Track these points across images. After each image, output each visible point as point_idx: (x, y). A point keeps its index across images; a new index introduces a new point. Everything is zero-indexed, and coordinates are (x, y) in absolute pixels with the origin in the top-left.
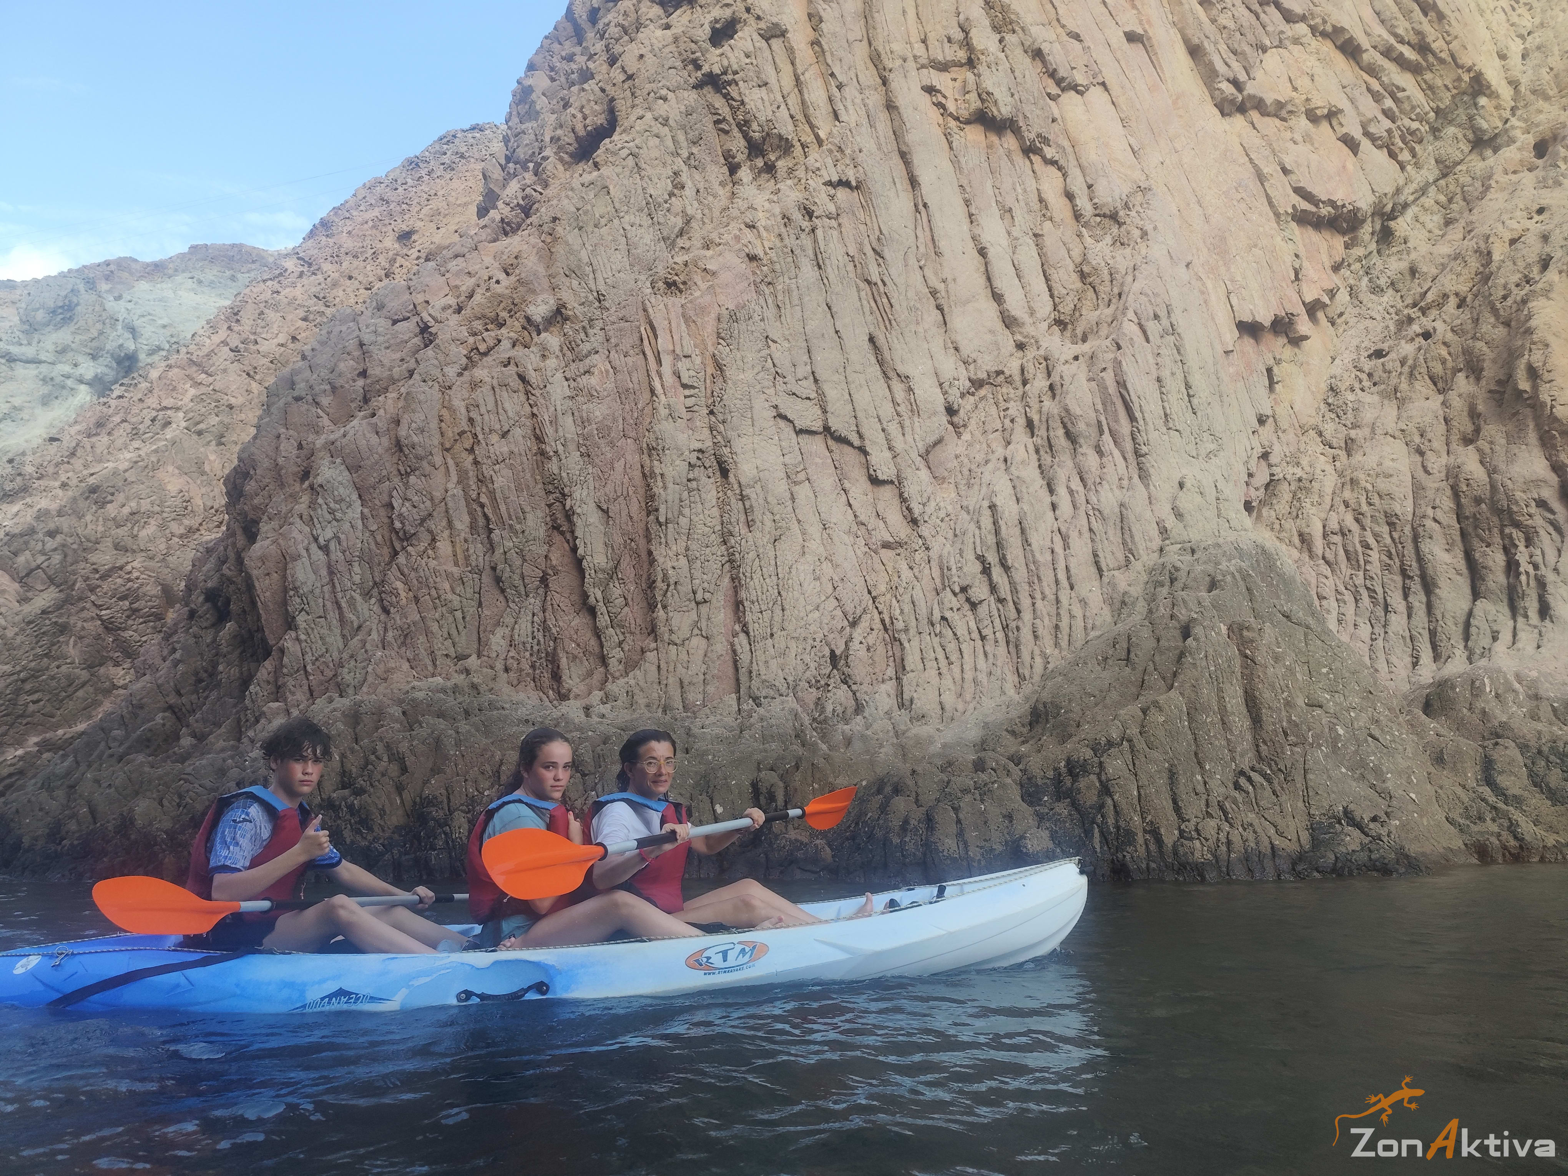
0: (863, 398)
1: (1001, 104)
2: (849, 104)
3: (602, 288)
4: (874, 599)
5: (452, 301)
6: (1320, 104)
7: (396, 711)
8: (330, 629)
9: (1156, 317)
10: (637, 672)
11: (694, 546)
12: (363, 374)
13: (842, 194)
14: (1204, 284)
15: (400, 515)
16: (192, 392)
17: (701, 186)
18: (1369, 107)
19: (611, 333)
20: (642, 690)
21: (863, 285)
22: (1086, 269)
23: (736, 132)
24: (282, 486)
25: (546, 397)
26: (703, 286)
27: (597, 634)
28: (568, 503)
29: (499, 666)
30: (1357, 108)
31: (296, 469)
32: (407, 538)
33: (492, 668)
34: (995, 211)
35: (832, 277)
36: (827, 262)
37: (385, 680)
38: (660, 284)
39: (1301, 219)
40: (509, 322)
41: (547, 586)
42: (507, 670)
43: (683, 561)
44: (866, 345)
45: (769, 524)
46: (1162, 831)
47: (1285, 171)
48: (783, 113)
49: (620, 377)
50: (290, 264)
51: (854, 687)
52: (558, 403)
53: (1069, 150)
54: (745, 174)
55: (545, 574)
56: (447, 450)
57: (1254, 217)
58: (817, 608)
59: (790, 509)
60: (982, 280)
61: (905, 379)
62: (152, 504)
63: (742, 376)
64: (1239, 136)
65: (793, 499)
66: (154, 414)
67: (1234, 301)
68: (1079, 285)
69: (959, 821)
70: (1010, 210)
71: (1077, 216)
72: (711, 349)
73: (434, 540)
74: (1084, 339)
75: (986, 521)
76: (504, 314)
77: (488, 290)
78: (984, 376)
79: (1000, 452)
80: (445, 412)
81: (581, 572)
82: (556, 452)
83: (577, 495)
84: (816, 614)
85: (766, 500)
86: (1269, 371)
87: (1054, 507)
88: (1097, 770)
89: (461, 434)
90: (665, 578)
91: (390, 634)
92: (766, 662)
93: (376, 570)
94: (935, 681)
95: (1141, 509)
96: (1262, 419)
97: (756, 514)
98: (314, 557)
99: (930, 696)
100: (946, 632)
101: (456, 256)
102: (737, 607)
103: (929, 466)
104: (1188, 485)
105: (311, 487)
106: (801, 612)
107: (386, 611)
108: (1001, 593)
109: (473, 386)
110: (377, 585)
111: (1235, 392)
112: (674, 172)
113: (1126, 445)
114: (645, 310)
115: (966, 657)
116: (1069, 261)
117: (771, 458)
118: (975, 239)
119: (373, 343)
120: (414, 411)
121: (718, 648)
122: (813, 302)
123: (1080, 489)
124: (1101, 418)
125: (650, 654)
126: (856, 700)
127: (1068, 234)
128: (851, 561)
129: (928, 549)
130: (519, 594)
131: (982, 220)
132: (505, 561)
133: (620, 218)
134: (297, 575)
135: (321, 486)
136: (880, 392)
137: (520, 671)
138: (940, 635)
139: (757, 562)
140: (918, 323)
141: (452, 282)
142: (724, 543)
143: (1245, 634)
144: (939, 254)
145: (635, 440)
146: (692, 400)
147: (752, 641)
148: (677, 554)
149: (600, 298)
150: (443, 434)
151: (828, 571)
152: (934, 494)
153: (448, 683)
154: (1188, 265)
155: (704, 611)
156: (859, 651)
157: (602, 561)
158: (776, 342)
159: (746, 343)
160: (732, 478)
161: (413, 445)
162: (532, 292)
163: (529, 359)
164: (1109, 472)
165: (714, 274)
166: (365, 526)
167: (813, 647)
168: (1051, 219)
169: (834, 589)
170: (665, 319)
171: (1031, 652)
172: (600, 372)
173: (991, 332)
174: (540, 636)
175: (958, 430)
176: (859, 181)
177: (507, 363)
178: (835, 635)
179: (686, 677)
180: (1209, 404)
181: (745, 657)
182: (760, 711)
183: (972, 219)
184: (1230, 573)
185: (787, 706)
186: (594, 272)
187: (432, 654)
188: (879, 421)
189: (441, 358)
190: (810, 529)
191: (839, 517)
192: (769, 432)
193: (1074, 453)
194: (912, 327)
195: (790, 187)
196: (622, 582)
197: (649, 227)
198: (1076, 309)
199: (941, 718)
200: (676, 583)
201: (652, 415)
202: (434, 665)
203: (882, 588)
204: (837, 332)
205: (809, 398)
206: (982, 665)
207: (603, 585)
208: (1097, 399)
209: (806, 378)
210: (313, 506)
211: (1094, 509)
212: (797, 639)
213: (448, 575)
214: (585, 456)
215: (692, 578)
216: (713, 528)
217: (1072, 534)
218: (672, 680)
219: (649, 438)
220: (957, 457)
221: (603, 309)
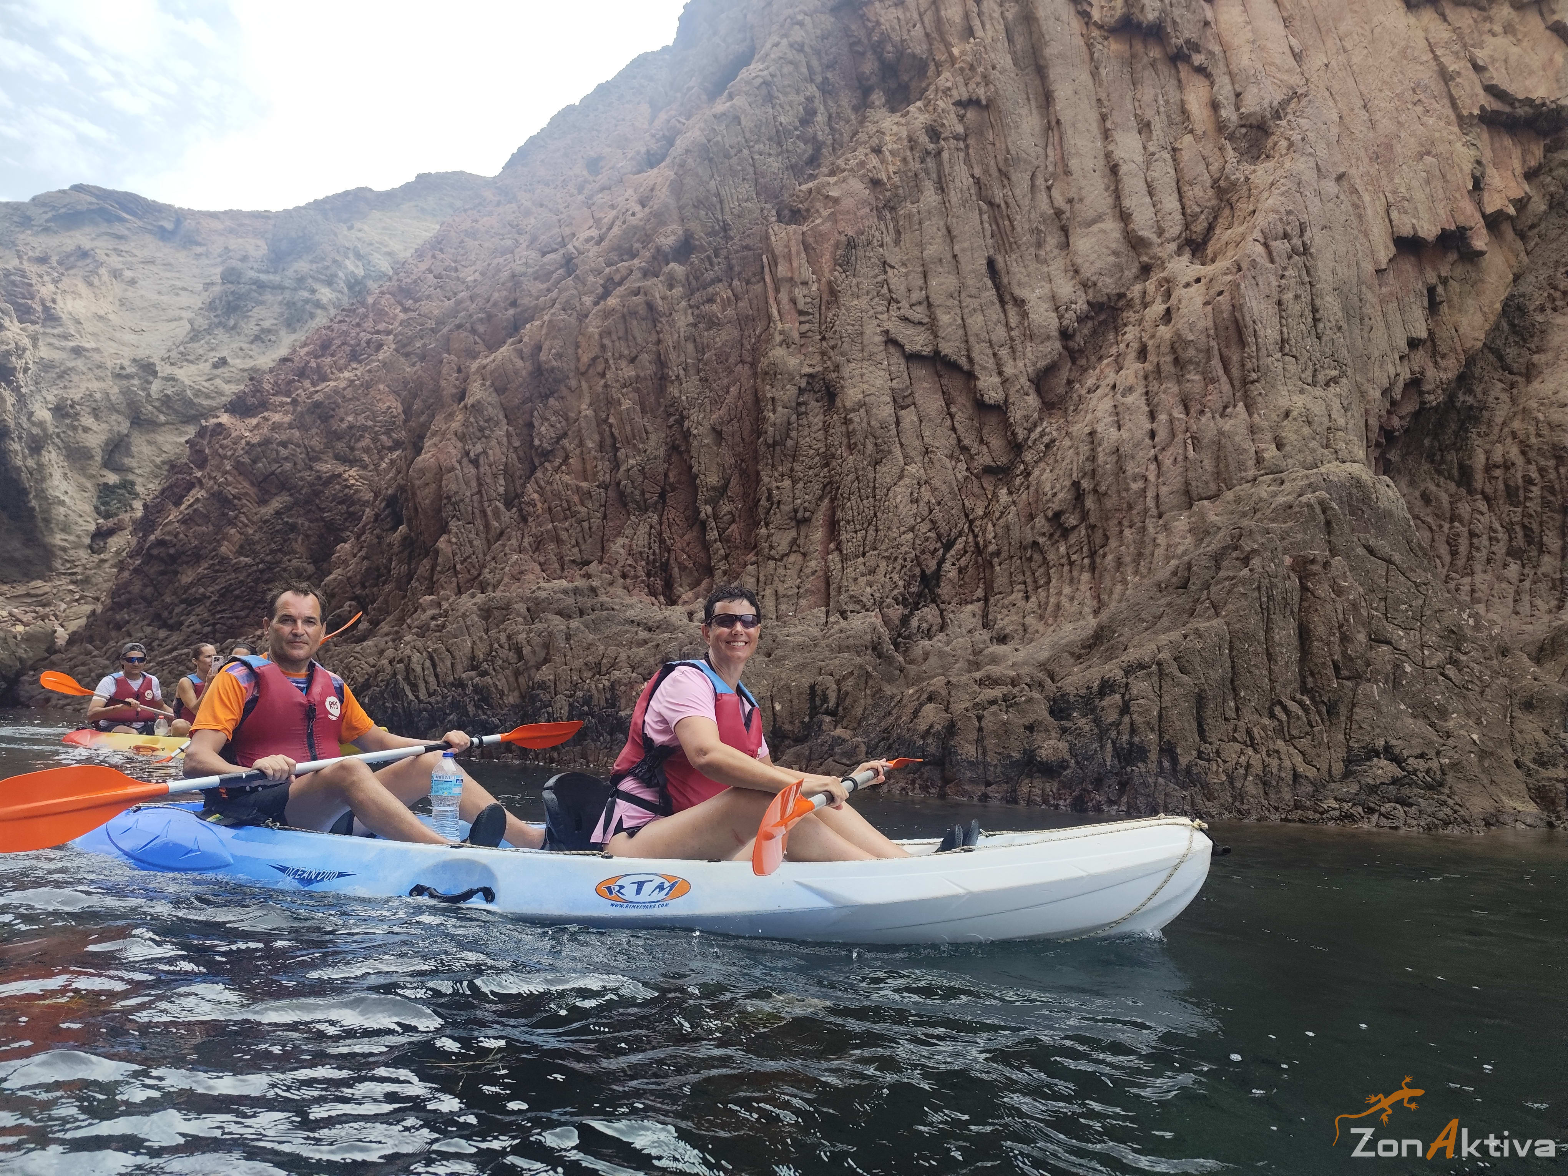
0: (976, 322)
1: (1148, 9)
2: (986, 19)
3: (728, 218)
4: (971, 523)
5: (594, 233)
7: (521, 607)
8: (477, 534)
9: (1286, 236)
11: (797, 467)
12: (514, 304)
13: (971, 114)
14: (1360, 197)
15: (539, 433)
16: (402, 316)
17: (834, 110)
19: (734, 262)
21: (984, 207)
22: (1222, 183)
23: (869, 55)
24: (443, 406)
25: (672, 323)
26: (825, 213)
27: (706, 546)
28: (686, 424)
29: (616, 572)
31: (454, 391)
32: (546, 455)
33: (611, 573)
34: (1133, 123)
35: (954, 200)
36: (951, 186)
37: (519, 580)
38: (786, 212)
39: (1489, 120)
40: (642, 252)
41: (664, 502)
42: (624, 576)
43: (787, 483)
44: (984, 268)
45: (870, 447)
46: (1180, 750)
47: (1476, 67)
48: (918, 31)
49: (740, 304)
50: (488, 194)
51: (942, 606)
52: (682, 330)
53: (1220, 55)
54: (878, 97)
55: (663, 489)
56: (583, 374)
57: (1431, 121)
58: (912, 529)
59: (894, 432)
60: (1110, 201)
61: (1020, 303)
62: (367, 418)
63: (856, 302)
64: (1426, 30)
65: (898, 423)
66: (369, 336)
67: (1394, 215)
68: (1214, 202)
69: (980, 730)
70: (1148, 124)
71: (1220, 127)
72: (827, 274)
73: (567, 457)
74: (1213, 261)
75: (1085, 449)
76: (637, 245)
77: (624, 222)
78: (1105, 299)
79: (1111, 378)
80: (580, 338)
81: (695, 489)
82: (678, 376)
83: (694, 417)
84: (911, 535)
85: (869, 423)
86: (1431, 290)
87: (1152, 435)
88: (1122, 690)
89: (594, 359)
90: (769, 498)
91: (526, 540)
92: (856, 579)
93: (518, 483)
94: (1021, 603)
95: (1241, 438)
96: (1413, 343)
97: (858, 437)
98: (466, 470)
99: (1014, 618)
100: (1037, 557)
101: (602, 189)
102: (833, 527)
103: (1038, 391)
104: (1295, 414)
105: (465, 407)
106: (895, 533)
107: (524, 520)
108: (1092, 520)
109: (607, 314)
110: (518, 496)
111: (1384, 315)
112: (807, 99)
113: (1235, 372)
114: (768, 238)
115: (1054, 581)
116: (1206, 176)
117: (878, 382)
118: (1108, 155)
119: (524, 274)
120: (554, 338)
121: (813, 564)
122: (933, 227)
123: (1182, 416)
124: (1213, 343)
125: (750, 568)
126: (943, 618)
127: (1208, 148)
128: (950, 486)
129: (1029, 474)
130: (640, 508)
131: (1118, 135)
132: (628, 478)
133: (749, 147)
134: (450, 485)
135: (473, 406)
136: (995, 317)
137: (636, 577)
138: (1030, 559)
139: (856, 484)
140: (1039, 245)
141: (597, 215)
142: (827, 465)
143: (1309, 567)
144: (1068, 173)
145: (753, 365)
146: (806, 327)
147: (844, 559)
148: (782, 475)
149: (726, 228)
150: (578, 360)
151: (926, 494)
152: (1041, 419)
153: (570, 585)
154: (1340, 178)
155: (803, 530)
156: (950, 572)
157: (713, 480)
158: (893, 267)
159: (863, 269)
160: (839, 403)
161: (553, 370)
162: (663, 223)
163: (657, 288)
164: (1214, 399)
165: (836, 201)
166: (509, 442)
167: (903, 567)
168: (1191, 131)
169: (931, 511)
170: (787, 246)
171: (1113, 578)
172: (722, 300)
173: (1115, 253)
174: (656, 547)
175: (1073, 355)
176: (989, 100)
177: (637, 293)
178: (927, 556)
179: (781, 590)
180: (1340, 328)
181: (836, 574)
182: (843, 624)
183: (1106, 135)
184: (1309, 506)
185: (868, 620)
186: (721, 202)
187: (561, 559)
188: (991, 346)
189: (581, 288)
190: (913, 453)
191: (942, 442)
192: (879, 358)
193: (1180, 379)
194: (1032, 250)
195: (920, 109)
196: (731, 500)
197: (778, 155)
198: (1211, 228)
199: (1022, 639)
200: (779, 502)
201: (767, 341)
202: (563, 569)
203: (980, 512)
204: (955, 256)
205: (920, 323)
206: (1067, 590)
207: (713, 502)
208: (1210, 324)
209: (920, 303)
210: (466, 424)
211: (1192, 437)
212: (888, 558)
213: (578, 489)
214: (704, 380)
215: (794, 499)
216: (817, 450)
217: (1168, 462)
218: (768, 592)
219: (763, 363)
220: (1070, 382)
221: (728, 238)
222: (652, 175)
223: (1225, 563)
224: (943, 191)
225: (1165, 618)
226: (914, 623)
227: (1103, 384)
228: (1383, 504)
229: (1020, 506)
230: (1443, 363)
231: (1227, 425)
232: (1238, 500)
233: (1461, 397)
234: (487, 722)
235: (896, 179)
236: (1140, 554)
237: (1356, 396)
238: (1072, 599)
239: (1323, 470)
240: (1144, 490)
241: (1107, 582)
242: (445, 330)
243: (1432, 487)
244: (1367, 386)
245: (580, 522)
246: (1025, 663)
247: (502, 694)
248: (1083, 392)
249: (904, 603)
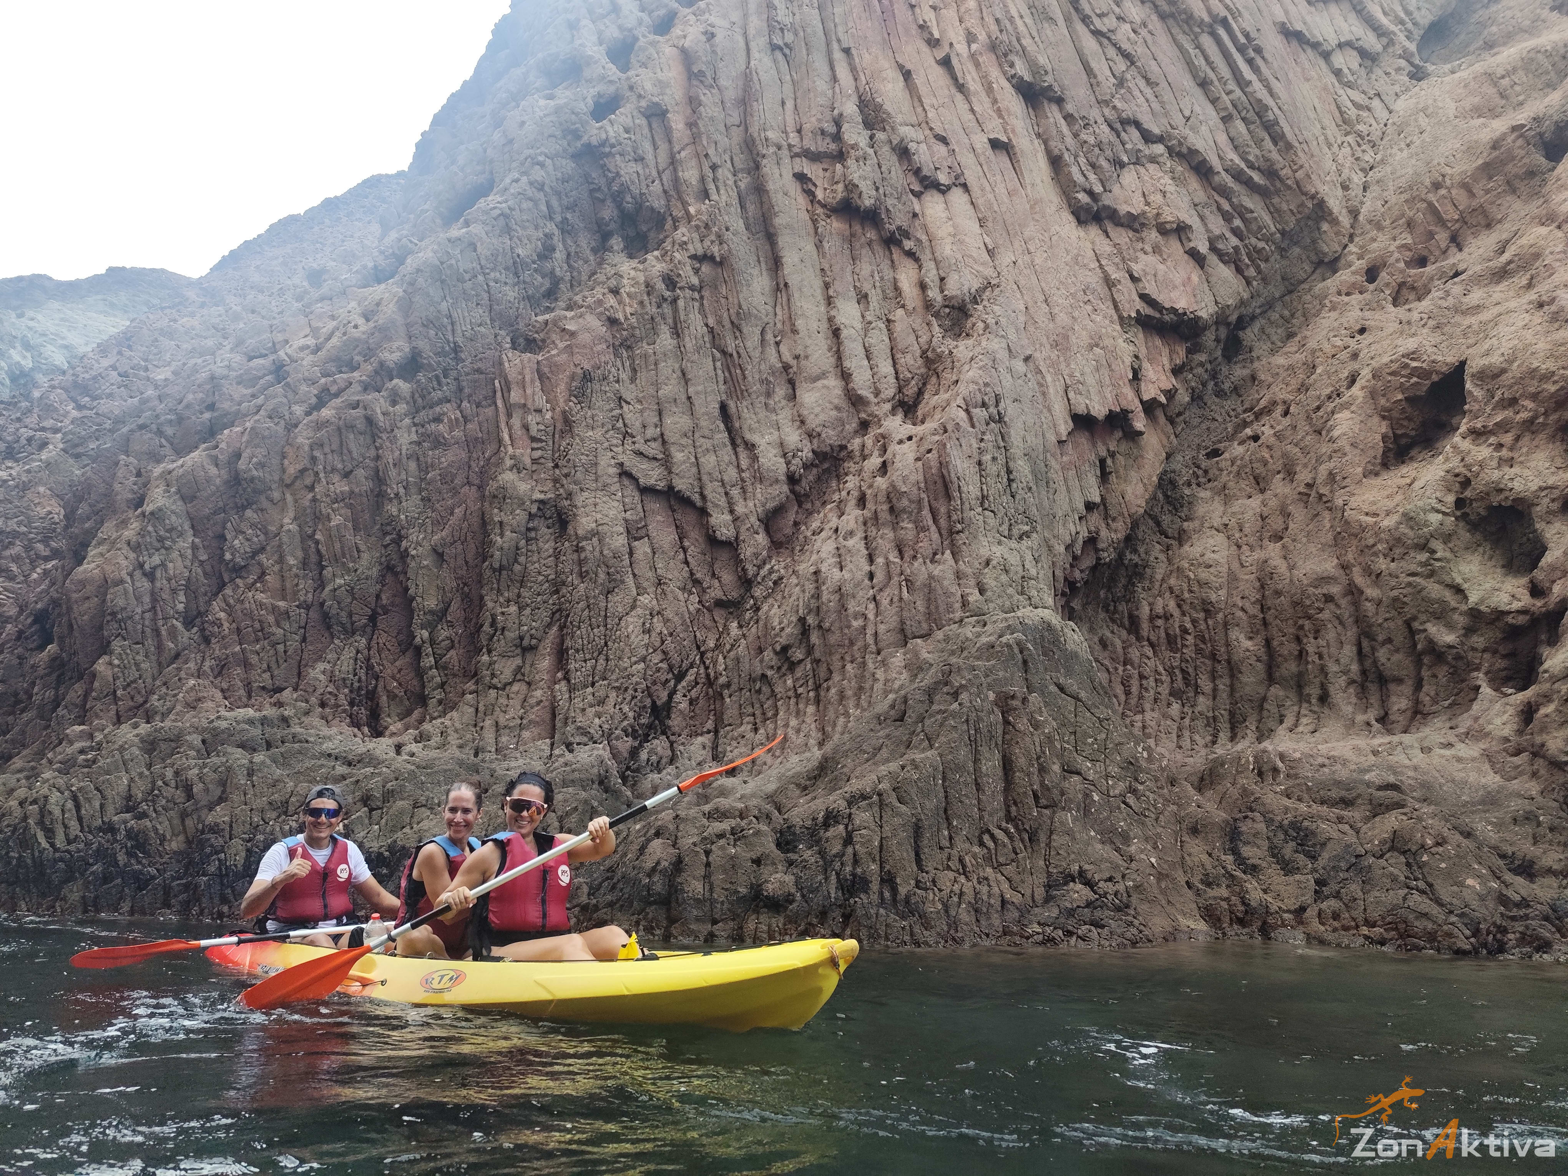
0: (709, 461)
1: (865, 196)
2: (720, 185)
3: (460, 340)
4: (702, 654)
5: (311, 342)
6: (1169, 219)
7: (196, 739)
8: (146, 656)
9: (984, 405)
10: (454, 714)
11: (525, 593)
12: (211, 407)
13: (705, 269)
14: (1043, 377)
15: (232, 547)
17: (573, 249)
18: (1217, 225)
19: (464, 384)
20: (456, 731)
21: (718, 355)
22: (929, 354)
23: (609, 202)
24: (114, 512)
25: (393, 440)
26: (561, 345)
27: (420, 673)
28: (404, 544)
29: (313, 700)
30: (1206, 225)
31: (130, 496)
32: (238, 571)
33: (307, 702)
34: (852, 293)
35: (689, 346)
36: (686, 332)
37: (194, 708)
38: (521, 340)
39: (1144, 322)
40: (363, 366)
41: (375, 626)
42: (323, 705)
43: (513, 609)
44: (717, 412)
45: (602, 576)
46: (898, 880)
47: (1133, 278)
48: (656, 187)
49: (470, 426)
51: (672, 738)
52: (404, 448)
53: (926, 244)
54: (616, 242)
55: (374, 611)
56: (288, 486)
57: (1098, 318)
58: (643, 659)
59: (627, 562)
60: (833, 360)
61: (751, 447)
63: (590, 433)
64: (1093, 243)
65: (631, 554)
66: (31, 433)
67: (1071, 395)
68: (923, 370)
69: (708, 865)
70: (866, 296)
71: (928, 305)
72: (562, 404)
73: (263, 574)
74: (923, 422)
75: (810, 587)
76: (357, 358)
77: (345, 334)
78: (828, 449)
79: (834, 522)
80: (287, 449)
81: (410, 613)
82: (397, 495)
83: (413, 538)
84: (642, 665)
85: (601, 552)
86: (1102, 462)
87: (871, 576)
88: (846, 821)
89: (303, 471)
90: (493, 623)
91: (207, 664)
92: (584, 710)
93: (202, 600)
94: (750, 735)
95: (949, 582)
96: (1090, 506)
97: (590, 566)
98: (138, 584)
99: (743, 750)
100: (766, 689)
101: (322, 299)
102: (561, 655)
103: (768, 531)
104: (994, 562)
105: (143, 514)
106: (626, 663)
107: (207, 641)
108: (817, 654)
109: (320, 425)
110: (200, 614)
111: (1065, 480)
112: (546, 235)
113: (943, 522)
114: (501, 364)
115: (781, 713)
116: (916, 347)
117: (612, 513)
118: (831, 320)
119: (226, 377)
120: (257, 446)
121: (538, 693)
122: (668, 368)
123: (897, 560)
124: (924, 495)
125: (469, 697)
126: (673, 750)
127: (917, 322)
128: (682, 617)
129: (758, 609)
130: (345, 631)
131: (839, 303)
132: (334, 598)
133: (485, 274)
134: (117, 599)
135: (152, 513)
136: (726, 458)
137: (337, 706)
138: (759, 692)
139: (586, 612)
140: (768, 395)
141: (314, 324)
142: (557, 592)
143: (1010, 702)
144: (795, 331)
145: (479, 487)
146: (539, 453)
147: (572, 689)
148: (508, 601)
149: (456, 349)
150: (284, 471)
151: (658, 625)
152: (770, 557)
153: (257, 714)
154: (1027, 359)
155: (529, 657)
156: (682, 704)
157: (432, 603)
158: (628, 403)
159: (598, 402)
160: (570, 530)
161: (252, 480)
162: (390, 339)
163: (378, 403)
164: (925, 547)
165: (573, 334)
166: (194, 555)
167: (634, 697)
168: (903, 306)
169: (663, 642)
170: (520, 373)
171: (836, 711)
172: (450, 420)
173: (837, 408)
174: (362, 673)
175: (800, 499)
176: (723, 258)
177: (355, 406)
178: (658, 687)
179: (502, 721)
180: (1030, 489)
181: (563, 703)
182: (569, 756)
183: (829, 301)
184: (1009, 646)
185: (595, 752)
186: (453, 324)
187: (248, 686)
188: (723, 485)
189: (290, 395)
190: (645, 584)
191: (675, 574)
192: (613, 489)
193: (895, 526)
194: (762, 399)
195: (657, 258)
196: (451, 625)
197: (514, 285)
198: (920, 393)
199: (751, 771)
200: (503, 629)
201: (498, 465)
202: (249, 697)
203: (711, 644)
204: (689, 398)
205: (655, 459)
206: (793, 722)
207: (431, 626)
208: (921, 478)
209: (655, 440)
210: (142, 533)
211: (906, 580)
212: (618, 688)
213: (274, 608)
214: (426, 500)
215: (520, 625)
216: (547, 576)
217: (885, 602)
218: (488, 723)
219: (492, 486)
220: (796, 524)
221: (458, 360)
222: (379, 291)
223: (937, 698)
224: (678, 336)
225: (884, 750)
226: (644, 755)
227: (827, 527)
228: (1070, 646)
229: (750, 639)
230: (1114, 525)
231: (937, 570)
232: (947, 639)
233: (1129, 556)
234: (141, 872)
235: (633, 320)
236: (861, 688)
237: (1044, 549)
238: (798, 731)
239: (1019, 614)
240: (864, 628)
241: (831, 714)
242: (125, 430)
243: (1109, 635)
244: (1053, 542)
245: (274, 645)
246: (753, 795)
247: (163, 838)
248: (809, 534)
249: (634, 734)
